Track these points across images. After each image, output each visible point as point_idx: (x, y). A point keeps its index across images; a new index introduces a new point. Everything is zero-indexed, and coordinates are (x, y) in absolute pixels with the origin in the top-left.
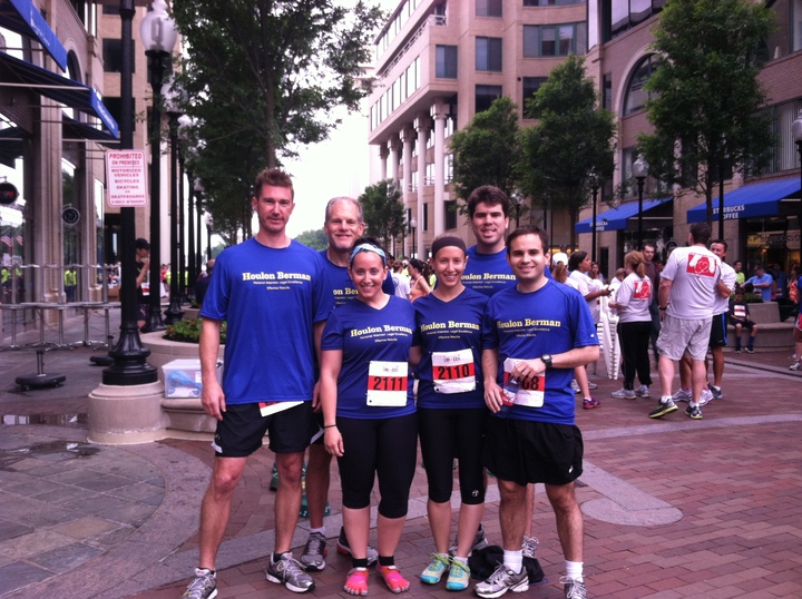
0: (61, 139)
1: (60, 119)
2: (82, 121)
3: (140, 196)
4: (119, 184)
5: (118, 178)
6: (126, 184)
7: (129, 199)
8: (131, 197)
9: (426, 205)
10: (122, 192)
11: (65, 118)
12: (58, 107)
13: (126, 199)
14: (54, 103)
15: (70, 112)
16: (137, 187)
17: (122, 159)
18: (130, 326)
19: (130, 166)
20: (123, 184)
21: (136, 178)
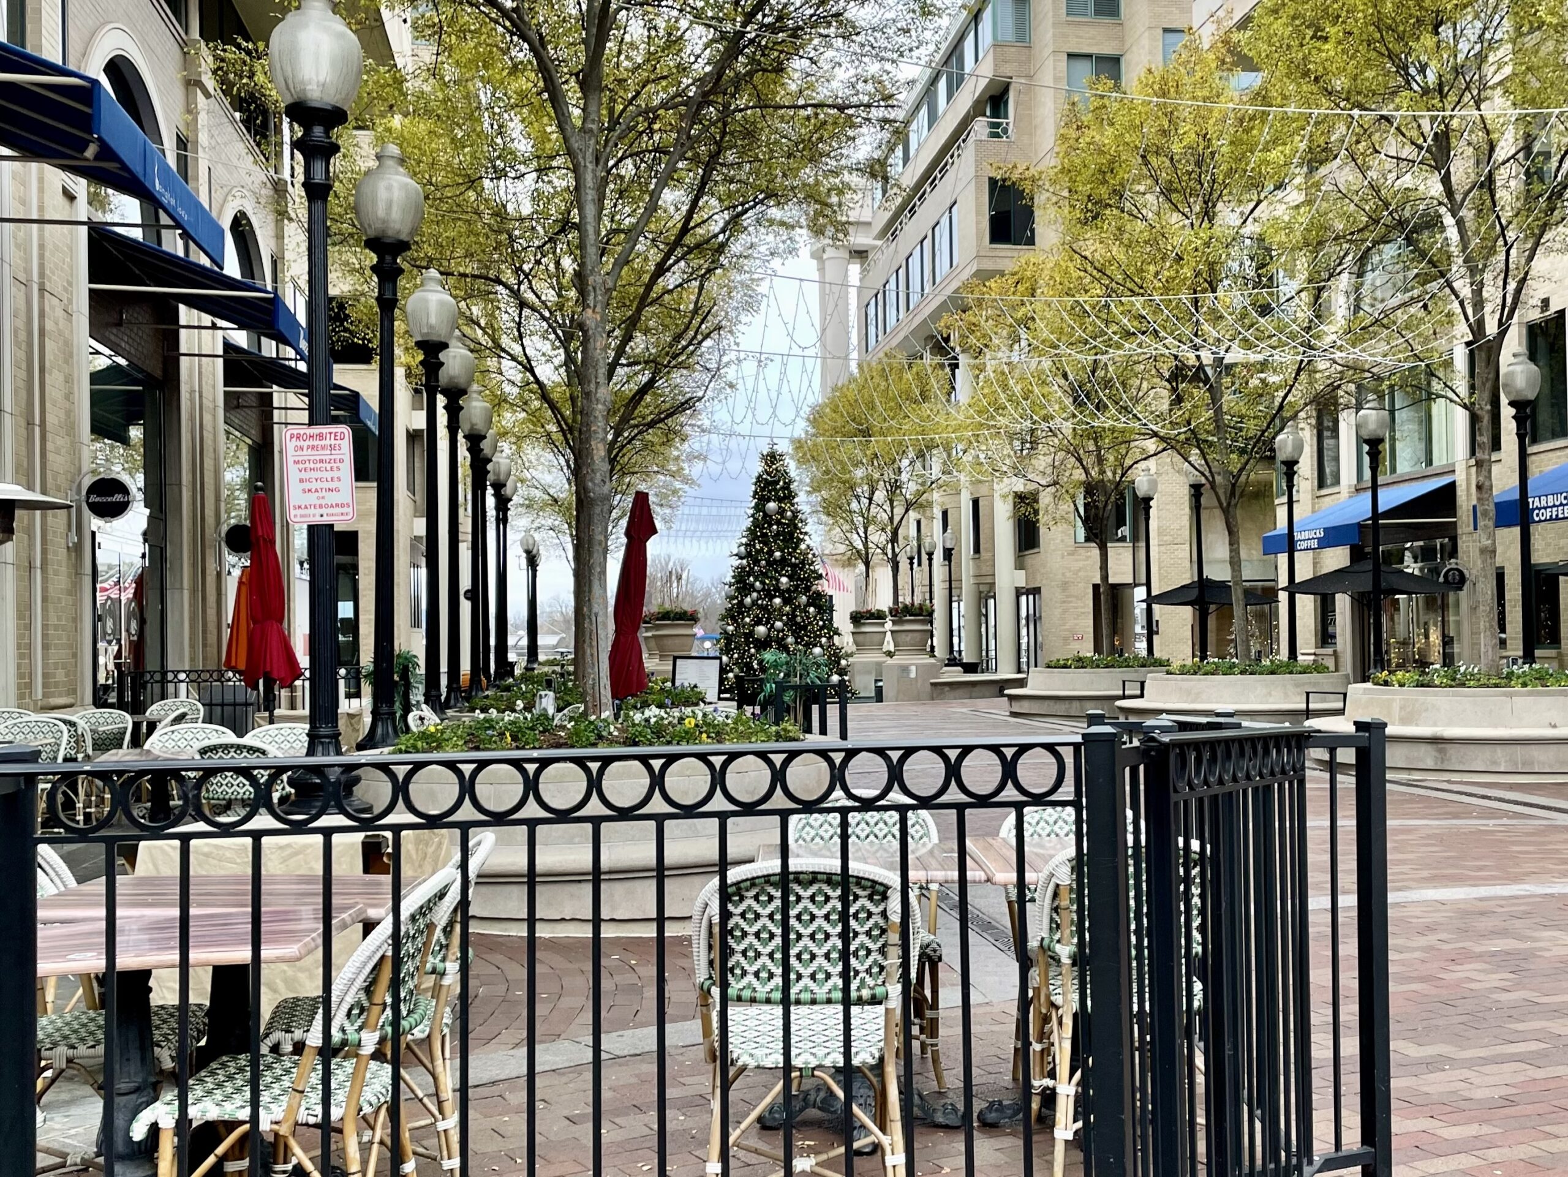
0: (221, 389)
1: (221, 352)
2: (265, 353)
3: (343, 506)
4: (307, 486)
5: (304, 475)
6: (319, 485)
7: (324, 511)
8: (327, 506)
9: (976, 503)
10: (312, 498)
11: (228, 346)
12: (214, 327)
13: (319, 511)
14: (207, 319)
15: (241, 338)
16: (337, 490)
17: (311, 443)
18: (324, 731)
19: (325, 454)
20: (314, 485)
21: (335, 474)
